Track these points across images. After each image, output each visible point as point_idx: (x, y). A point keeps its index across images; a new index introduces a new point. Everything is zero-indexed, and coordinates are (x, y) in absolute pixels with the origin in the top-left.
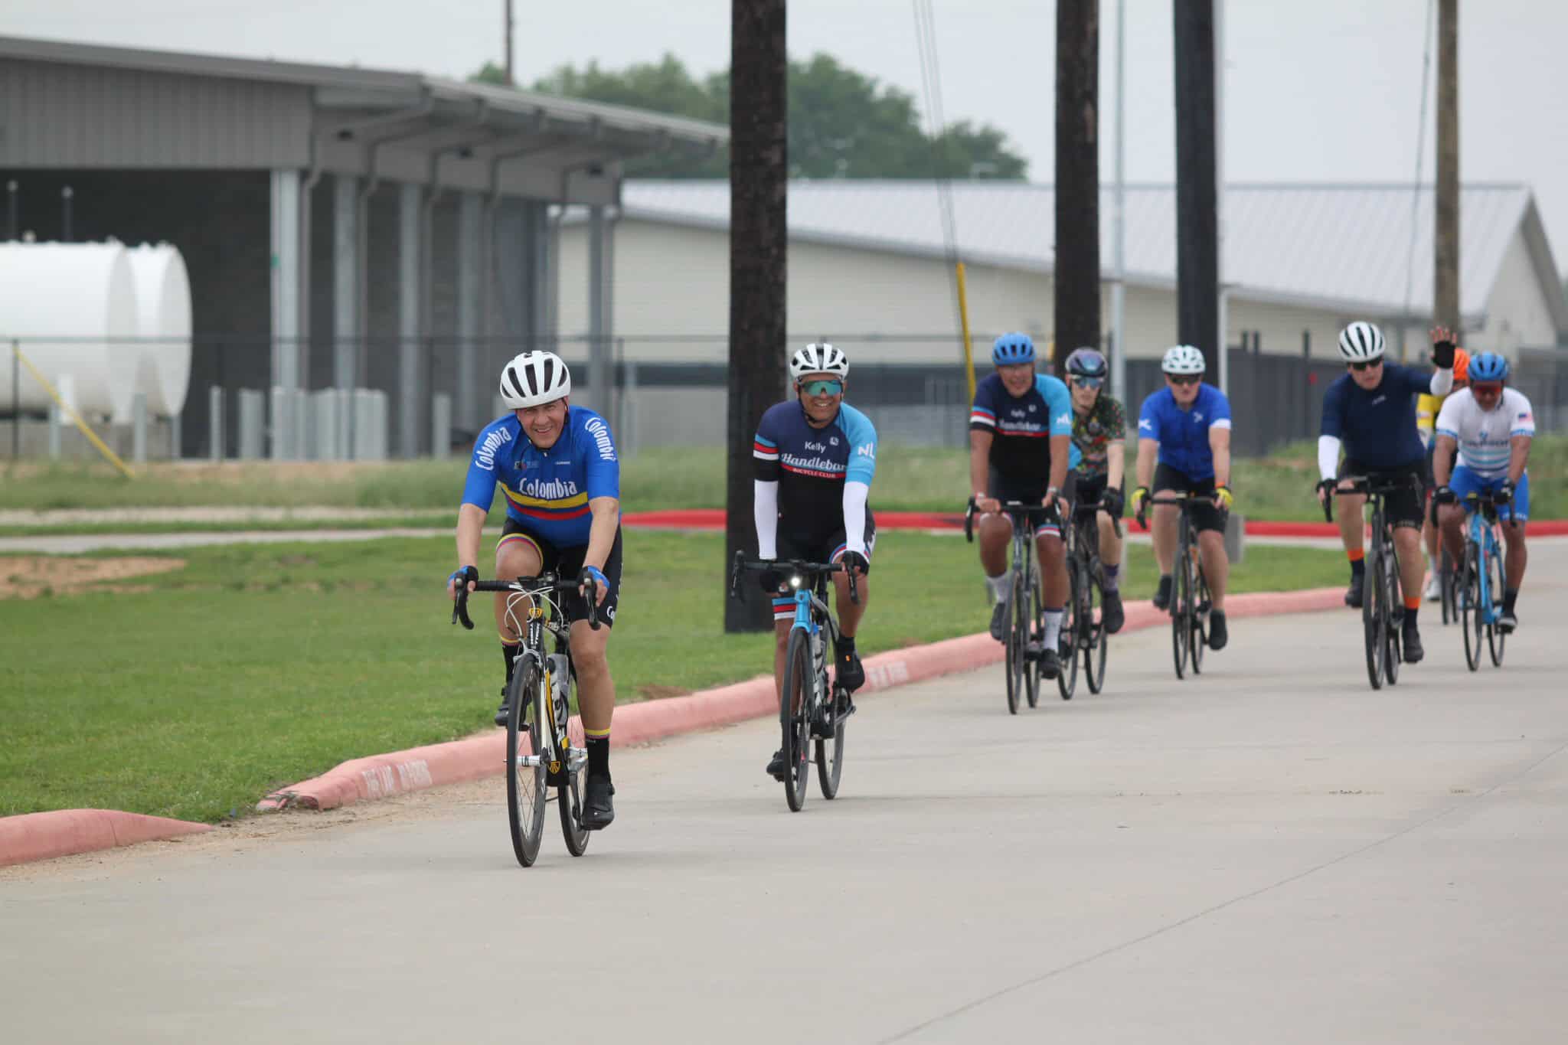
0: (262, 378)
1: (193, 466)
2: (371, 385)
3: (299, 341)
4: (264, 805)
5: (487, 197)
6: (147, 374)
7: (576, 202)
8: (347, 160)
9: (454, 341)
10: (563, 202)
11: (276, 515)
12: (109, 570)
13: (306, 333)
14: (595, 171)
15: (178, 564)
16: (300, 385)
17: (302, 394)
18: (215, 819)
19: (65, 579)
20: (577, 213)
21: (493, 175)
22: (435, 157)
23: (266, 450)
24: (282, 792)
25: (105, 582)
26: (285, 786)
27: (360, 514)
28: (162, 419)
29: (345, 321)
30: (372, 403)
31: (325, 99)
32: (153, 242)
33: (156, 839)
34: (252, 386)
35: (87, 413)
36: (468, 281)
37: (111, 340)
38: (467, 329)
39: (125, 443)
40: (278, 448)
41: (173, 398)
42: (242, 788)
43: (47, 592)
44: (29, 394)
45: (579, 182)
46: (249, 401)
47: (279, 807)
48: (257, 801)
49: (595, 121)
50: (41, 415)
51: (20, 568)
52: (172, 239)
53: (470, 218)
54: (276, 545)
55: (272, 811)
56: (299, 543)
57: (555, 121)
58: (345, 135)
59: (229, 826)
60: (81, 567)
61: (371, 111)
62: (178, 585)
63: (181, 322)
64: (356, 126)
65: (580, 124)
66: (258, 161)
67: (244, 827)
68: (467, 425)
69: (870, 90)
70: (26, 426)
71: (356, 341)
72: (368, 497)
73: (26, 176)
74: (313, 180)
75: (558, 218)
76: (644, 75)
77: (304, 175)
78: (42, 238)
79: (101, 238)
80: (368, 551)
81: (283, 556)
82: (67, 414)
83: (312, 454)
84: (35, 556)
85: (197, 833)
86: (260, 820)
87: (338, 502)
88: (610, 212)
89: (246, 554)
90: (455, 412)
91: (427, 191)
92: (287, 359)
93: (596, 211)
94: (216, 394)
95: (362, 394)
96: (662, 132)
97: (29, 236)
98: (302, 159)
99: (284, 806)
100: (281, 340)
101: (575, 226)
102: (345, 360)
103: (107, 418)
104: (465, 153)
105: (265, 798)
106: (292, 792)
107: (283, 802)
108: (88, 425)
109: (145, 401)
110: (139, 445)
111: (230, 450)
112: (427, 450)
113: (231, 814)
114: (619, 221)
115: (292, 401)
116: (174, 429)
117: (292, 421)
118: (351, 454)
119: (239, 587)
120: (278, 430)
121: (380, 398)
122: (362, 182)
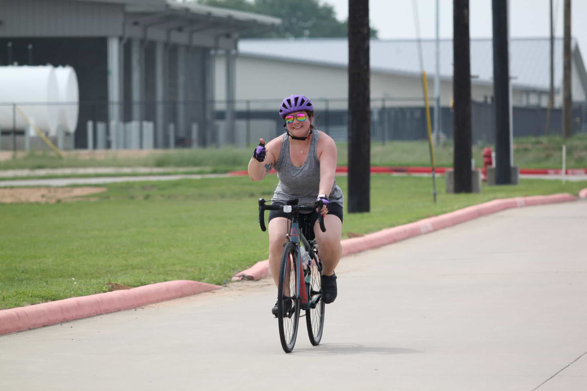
0: (105, 118)
2: (148, 120)
3: (120, 103)
4: (234, 279)
5: (188, 47)
6: (62, 117)
7: (221, 49)
8: (136, 33)
9: (177, 103)
10: (216, 49)
11: (127, 170)
12: (78, 192)
13: (122, 100)
14: (228, 36)
15: (103, 190)
16: (120, 120)
17: (121, 124)
18: (220, 284)
19: (60, 195)
20: (221, 52)
21: (191, 39)
22: (169, 32)
23: (108, 145)
24: (240, 274)
25: (77, 197)
26: (240, 272)
27: (160, 170)
28: (67, 134)
29: (136, 95)
30: (148, 126)
31: (128, 9)
32: (64, 65)
34: (101, 121)
35: (41, 132)
36: (181, 80)
37: (49, 104)
38: (181, 97)
39: (55, 142)
40: (114, 144)
41: (72, 126)
42: (225, 272)
43: (59, 201)
44: (19, 124)
45: (223, 42)
46: (101, 126)
47: (240, 279)
48: (231, 277)
49: (230, 17)
50: (22, 133)
51: (44, 192)
52: (71, 64)
53: (181, 55)
54: (141, 183)
55: (238, 281)
56: (149, 181)
57: (215, 17)
58: (136, 24)
59: (226, 286)
60: (67, 191)
61: (145, 14)
62: (108, 198)
63: (74, 96)
64: (141, 20)
65: (224, 18)
66: (102, 33)
67: (231, 286)
68: (182, 134)
69: (317, 5)
70: (18, 138)
71: (141, 103)
72: (159, 163)
73: (14, 40)
74: (124, 41)
75: (214, 54)
77: (121, 39)
78: (21, 64)
79: (44, 64)
80: (176, 184)
81: (144, 186)
82: (32, 133)
83: (126, 146)
84: (48, 187)
85: (218, 289)
86: (235, 284)
88: (233, 52)
89: (130, 185)
90: (176, 130)
91: (166, 45)
92: (114, 111)
93: (228, 52)
94: (90, 124)
95: (145, 124)
97: (16, 64)
98: (120, 33)
99: (242, 279)
100: (113, 103)
101: (220, 57)
102: (136, 111)
103: (47, 133)
104: (180, 30)
105: (234, 276)
106: (243, 274)
107: (241, 277)
108: (43, 135)
109: (62, 127)
110: (60, 143)
111: (95, 146)
112: (166, 145)
113: (224, 282)
114: (237, 56)
115: (118, 126)
116: (72, 138)
117: (118, 134)
118: (141, 147)
119: (132, 198)
120: (113, 138)
121: (151, 125)
122: (142, 42)
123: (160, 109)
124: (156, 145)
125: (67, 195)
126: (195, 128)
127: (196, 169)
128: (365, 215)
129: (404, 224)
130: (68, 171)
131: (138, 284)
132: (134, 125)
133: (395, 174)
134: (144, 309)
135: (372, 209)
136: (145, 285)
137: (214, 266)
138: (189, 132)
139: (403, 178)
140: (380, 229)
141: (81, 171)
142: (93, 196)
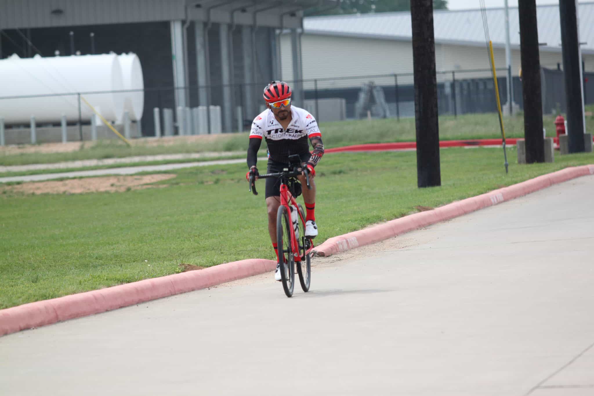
0: (171, 104)
2: (215, 104)
3: (185, 88)
5: (252, 28)
6: (128, 104)
7: (286, 28)
8: (199, 16)
9: (243, 85)
10: (281, 28)
12: (147, 179)
13: (188, 85)
14: (293, 15)
15: (173, 176)
16: (186, 106)
17: (188, 109)
19: (130, 183)
20: (286, 32)
21: (254, 19)
22: (232, 13)
23: (176, 132)
25: (147, 184)
28: (134, 122)
29: (202, 80)
30: (216, 110)
32: (127, 53)
34: (168, 107)
35: (107, 120)
36: (247, 61)
37: (114, 92)
38: (247, 80)
39: (121, 130)
40: (181, 131)
41: (138, 114)
43: (129, 189)
44: (85, 114)
45: (288, 21)
46: (167, 113)
50: (88, 123)
51: (113, 180)
52: (134, 52)
53: (246, 36)
54: (209, 167)
56: (217, 166)
58: (198, 6)
60: (136, 179)
62: (178, 184)
63: (139, 83)
64: (203, 2)
66: (164, 18)
68: (249, 117)
70: (84, 128)
71: (207, 87)
72: (228, 147)
73: (76, 29)
74: (187, 25)
75: (279, 34)
77: (183, 22)
78: (84, 53)
79: (107, 52)
81: (214, 171)
82: (98, 122)
83: (194, 133)
84: (116, 176)
87: (215, 150)
88: (299, 30)
89: (200, 171)
90: (244, 113)
91: (230, 26)
92: (181, 96)
93: (293, 30)
94: (156, 110)
95: (212, 108)
97: (79, 53)
98: (183, 17)
100: (178, 88)
101: (286, 36)
102: (203, 95)
103: (114, 122)
104: (244, 10)
108: (109, 124)
109: (128, 115)
110: (127, 131)
111: (163, 133)
112: (235, 129)
114: (303, 33)
115: (184, 112)
116: (139, 126)
117: (185, 120)
118: (209, 132)
119: (202, 183)
120: (180, 124)
121: (218, 108)
122: (205, 24)
123: (227, 92)
124: (224, 130)
125: (136, 183)
128: (437, 188)
129: (474, 195)
130: (137, 159)
131: (211, 264)
132: (201, 109)
133: (467, 147)
134: (217, 288)
135: (442, 183)
136: (218, 264)
139: (474, 150)
140: (450, 202)
141: (150, 159)
142: (162, 182)
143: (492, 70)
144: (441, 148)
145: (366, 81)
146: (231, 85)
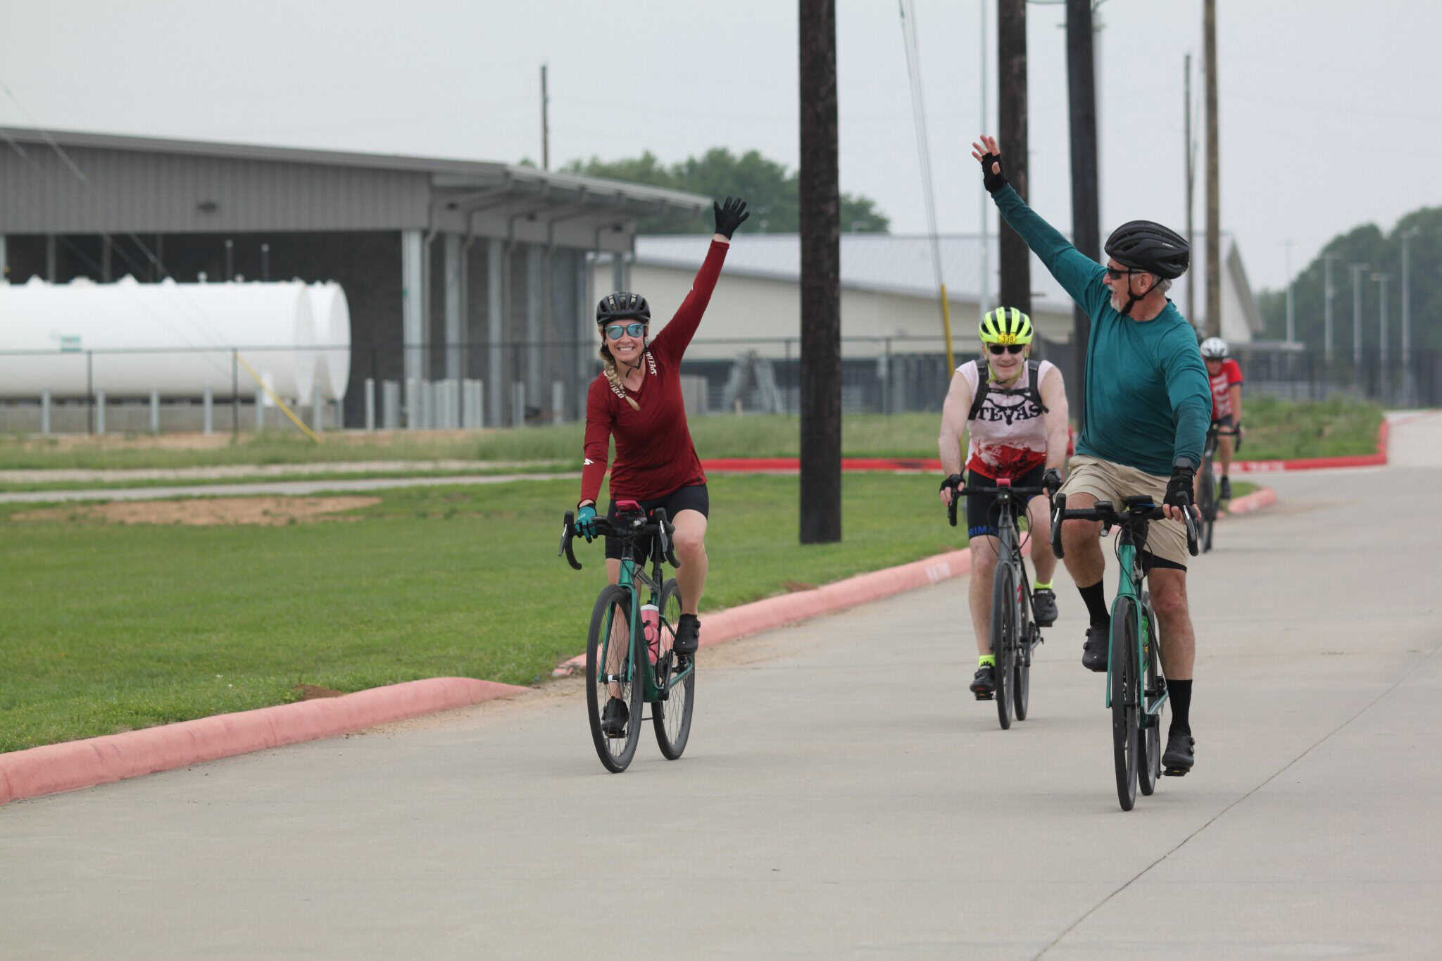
0: (398, 373)
1: (355, 433)
2: (473, 376)
3: (423, 347)
4: (558, 672)
5: (546, 248)
6: (321, 372)
7: (606, 251)
8: (453, 223)
9: (525, 345)
10: (597, 250)
11: (426, 466)
12: (329, 505)
13: (427, 341)
14: (618, 228)
15: (375, 501)
16: (424, 377)
17: (426, 385)
18: (527, 683)
19: (298, 511)
20: (605, 257)
21: (550, 234)
22: (511, 221)
23: (403, 422)
24: (569, 663)
25: (328, 514)
26: (569, 659)
27: (484, 465)
28: (332, 402)
29: (453, 333)
30: (473, 389)
31: (439, 181)
32: (324, 281)
33: (497, 698)
34: (392, 379)
35: (282, 397)
36: (533, 306)
37: (298, 348)
38: (533, 337)
39: (308, 416)
40: (412, 422)
41: (339, 388)
42: (540, 660)
43: (292, 521)
44: (244, 386)
45: (607, 238)
46: (390, 389)
47: (568, 673)
48: (552, 670)
49: (620, 194)
50: (250, 400)
51: (269, 505)
52: (336, 279)
53: (534, 263)
54: (441, 487)
55: (564, 677)
56: (457, 486)
57: (593, 195)
58: (452, 206)
59: (539, 688)
60: (310, 504)
61: (468, 190)
62: (381, 515)
63: (343, 335)
64: (461, 199)
65: (609, 196)
66: (393, 224)
67: (550, 687)
68: (535, 403)
69: (781, 173)
70: (243, 410)
71: (461, 346)
72: (485, 454)
73: (237, 237)
74: (431, 237)
75: (594, 261)
76: (631, 165)
77: (425, 233)
78: (249, 279)
79: (288, 278)
80: (505, 491)
81: (448, 494)
82: (268, 400)
83: (434, 425)
84: (277, 496)
85: (522, 694)
86: (557, 683)
87: (461, 458)
88: (627, 257)
89: (424, 493)
90: (527, 395)
91: (506, 244)
92: (414, 360)
93: (618, 256)
94: (370, 384)
95: (468, 384)
96: (663, 202)
97: (240, 278)
98: (424, 223)
99: (572, 673)
100: (411, 347)
101: (604, 265)
102: (453, 360)
103: (294, 402)
104: (532, 217)
105: (557, 667)
106: (574, 663)
107: (571, 670)
108: (285, 406)
109: (321, 389)
110: (318, 420)
111: (379, 422)
112: (508, 421)
113: (537, 679)
114: (633, 263)
115: (420, 388)
116: (340, 408)
117: (420, 402)
118: (461, 423)
119: (424, 515)
120: (411, 409)
121: (478, 385)
122: (463, 238)
123: (496, 356)
124: (487, 421)
125: (310, 511)
126: (558, 390)
127: (547, 463)
128: (833, 546)
129: (896, 564)
130: (320, 468)
131: (360, 685)
132: (447, 387)
133: (900, 472)
134: (364, 736)
135: (846, 536)
136: (375, 686)
137: (520, 648)
138: (547, 398)
139: (914, 478)
140: (849, 575)
141: (344, 468)
142: (354, 512)
143: (946, 338)
144: (845, 472)
145: (744, 349)
146: (503, 345)
